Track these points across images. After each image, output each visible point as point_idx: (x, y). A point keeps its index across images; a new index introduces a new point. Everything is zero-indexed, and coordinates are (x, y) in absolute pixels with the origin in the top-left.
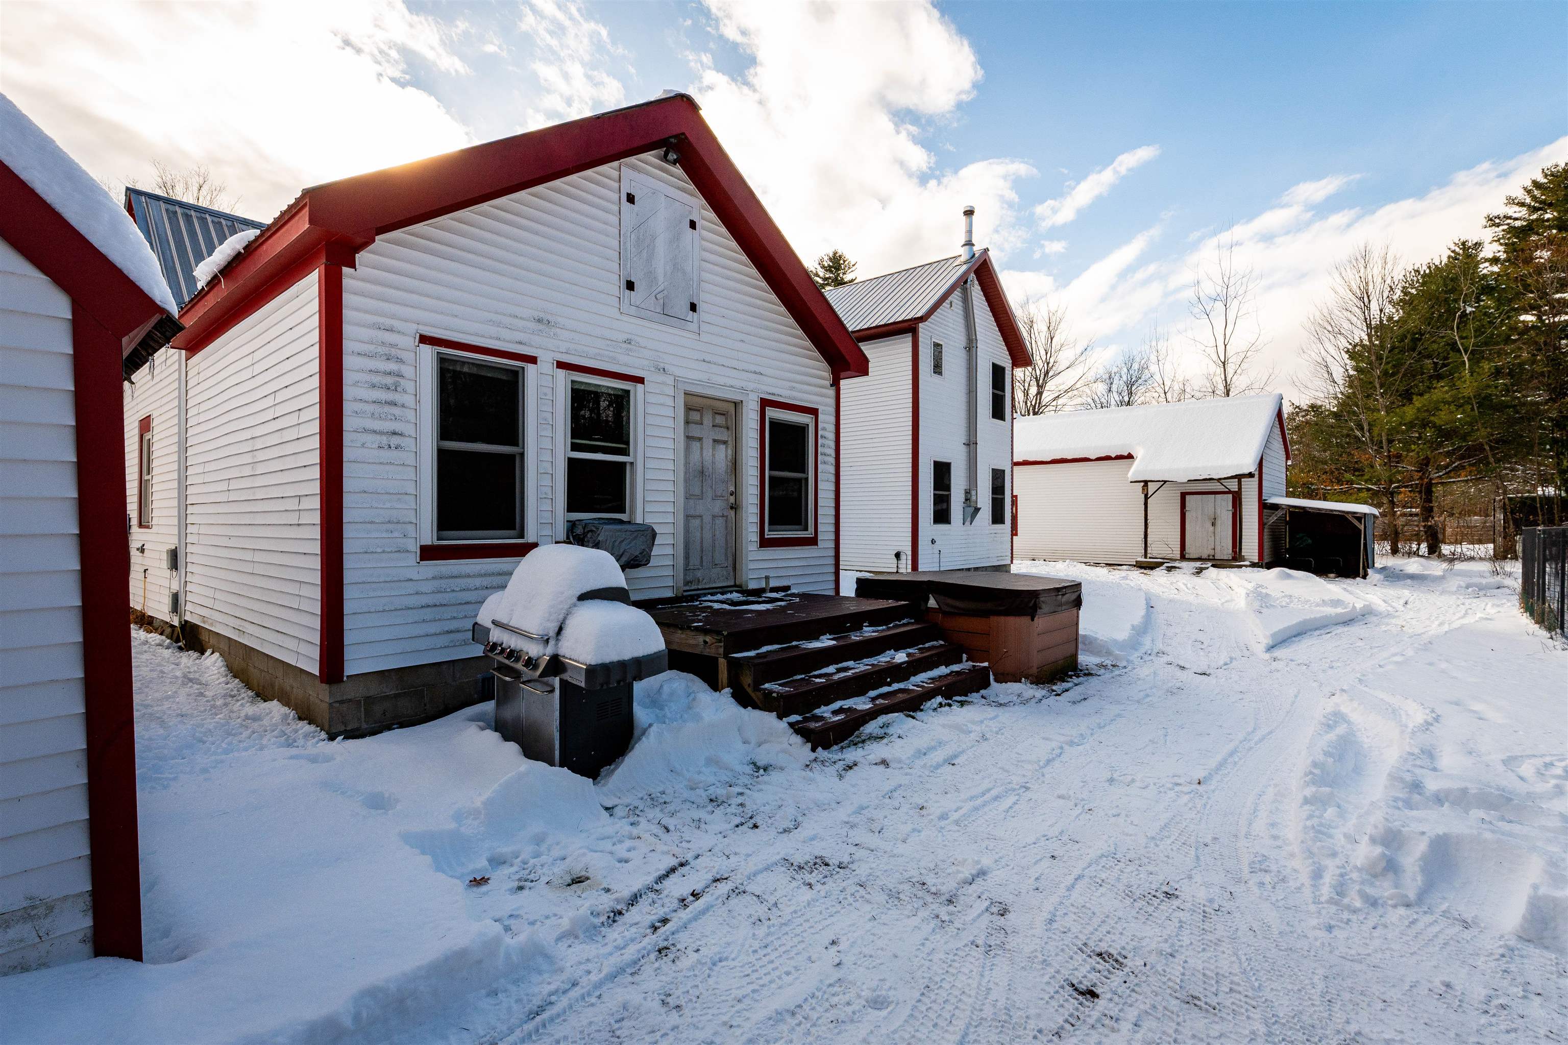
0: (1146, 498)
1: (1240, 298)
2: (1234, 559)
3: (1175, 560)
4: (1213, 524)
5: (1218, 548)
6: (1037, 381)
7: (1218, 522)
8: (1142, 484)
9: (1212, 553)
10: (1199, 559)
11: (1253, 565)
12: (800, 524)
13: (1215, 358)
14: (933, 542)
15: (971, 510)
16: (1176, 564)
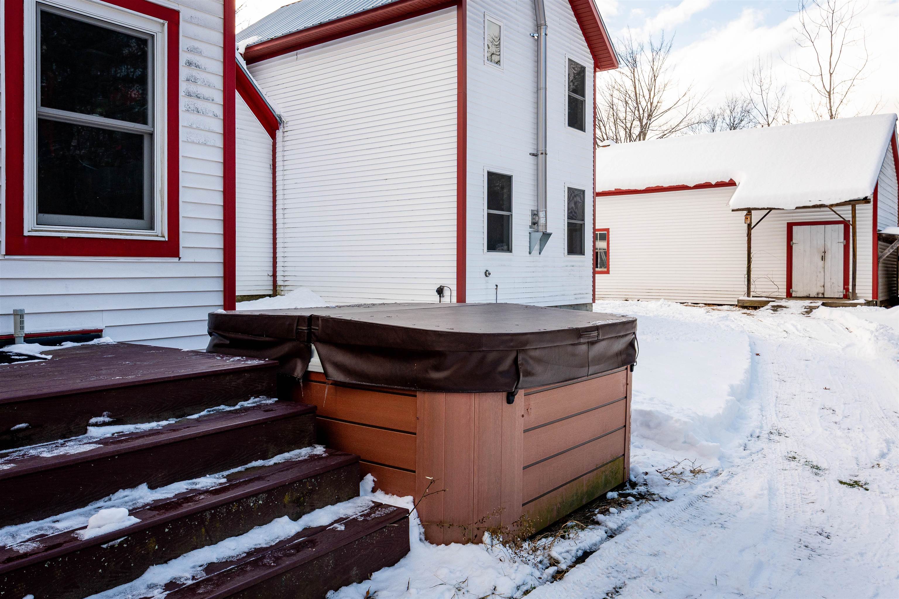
0: (750, 228)
1: (845, 24)
2: (846, 297)
3: (782, 299)
4: (823, 258)
5: (827, 285)
6: (641, 120)
7: (828, 256)
8: (745, 212)
9: (821, 290)
10: (808, 297)
11: (868, 303)
12: (140, 216)
13: (820, 87)
14: (487, 274)
15: (540, 235)
16: (783, 303)
